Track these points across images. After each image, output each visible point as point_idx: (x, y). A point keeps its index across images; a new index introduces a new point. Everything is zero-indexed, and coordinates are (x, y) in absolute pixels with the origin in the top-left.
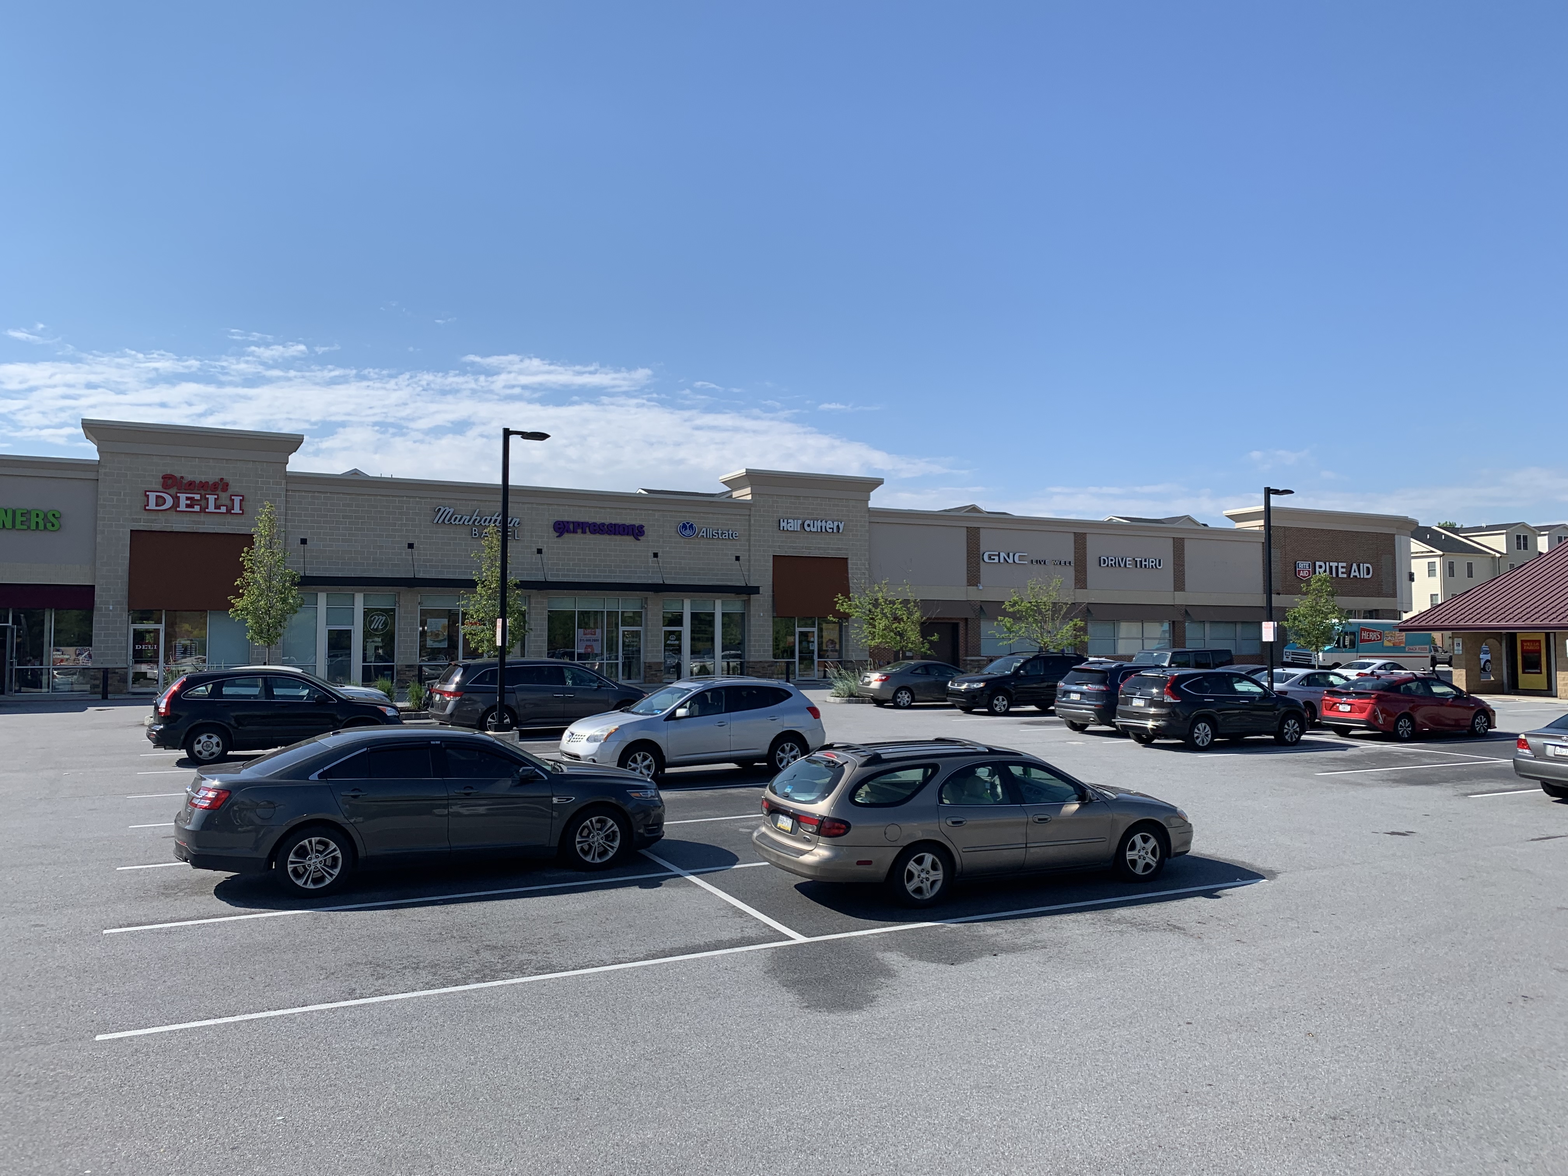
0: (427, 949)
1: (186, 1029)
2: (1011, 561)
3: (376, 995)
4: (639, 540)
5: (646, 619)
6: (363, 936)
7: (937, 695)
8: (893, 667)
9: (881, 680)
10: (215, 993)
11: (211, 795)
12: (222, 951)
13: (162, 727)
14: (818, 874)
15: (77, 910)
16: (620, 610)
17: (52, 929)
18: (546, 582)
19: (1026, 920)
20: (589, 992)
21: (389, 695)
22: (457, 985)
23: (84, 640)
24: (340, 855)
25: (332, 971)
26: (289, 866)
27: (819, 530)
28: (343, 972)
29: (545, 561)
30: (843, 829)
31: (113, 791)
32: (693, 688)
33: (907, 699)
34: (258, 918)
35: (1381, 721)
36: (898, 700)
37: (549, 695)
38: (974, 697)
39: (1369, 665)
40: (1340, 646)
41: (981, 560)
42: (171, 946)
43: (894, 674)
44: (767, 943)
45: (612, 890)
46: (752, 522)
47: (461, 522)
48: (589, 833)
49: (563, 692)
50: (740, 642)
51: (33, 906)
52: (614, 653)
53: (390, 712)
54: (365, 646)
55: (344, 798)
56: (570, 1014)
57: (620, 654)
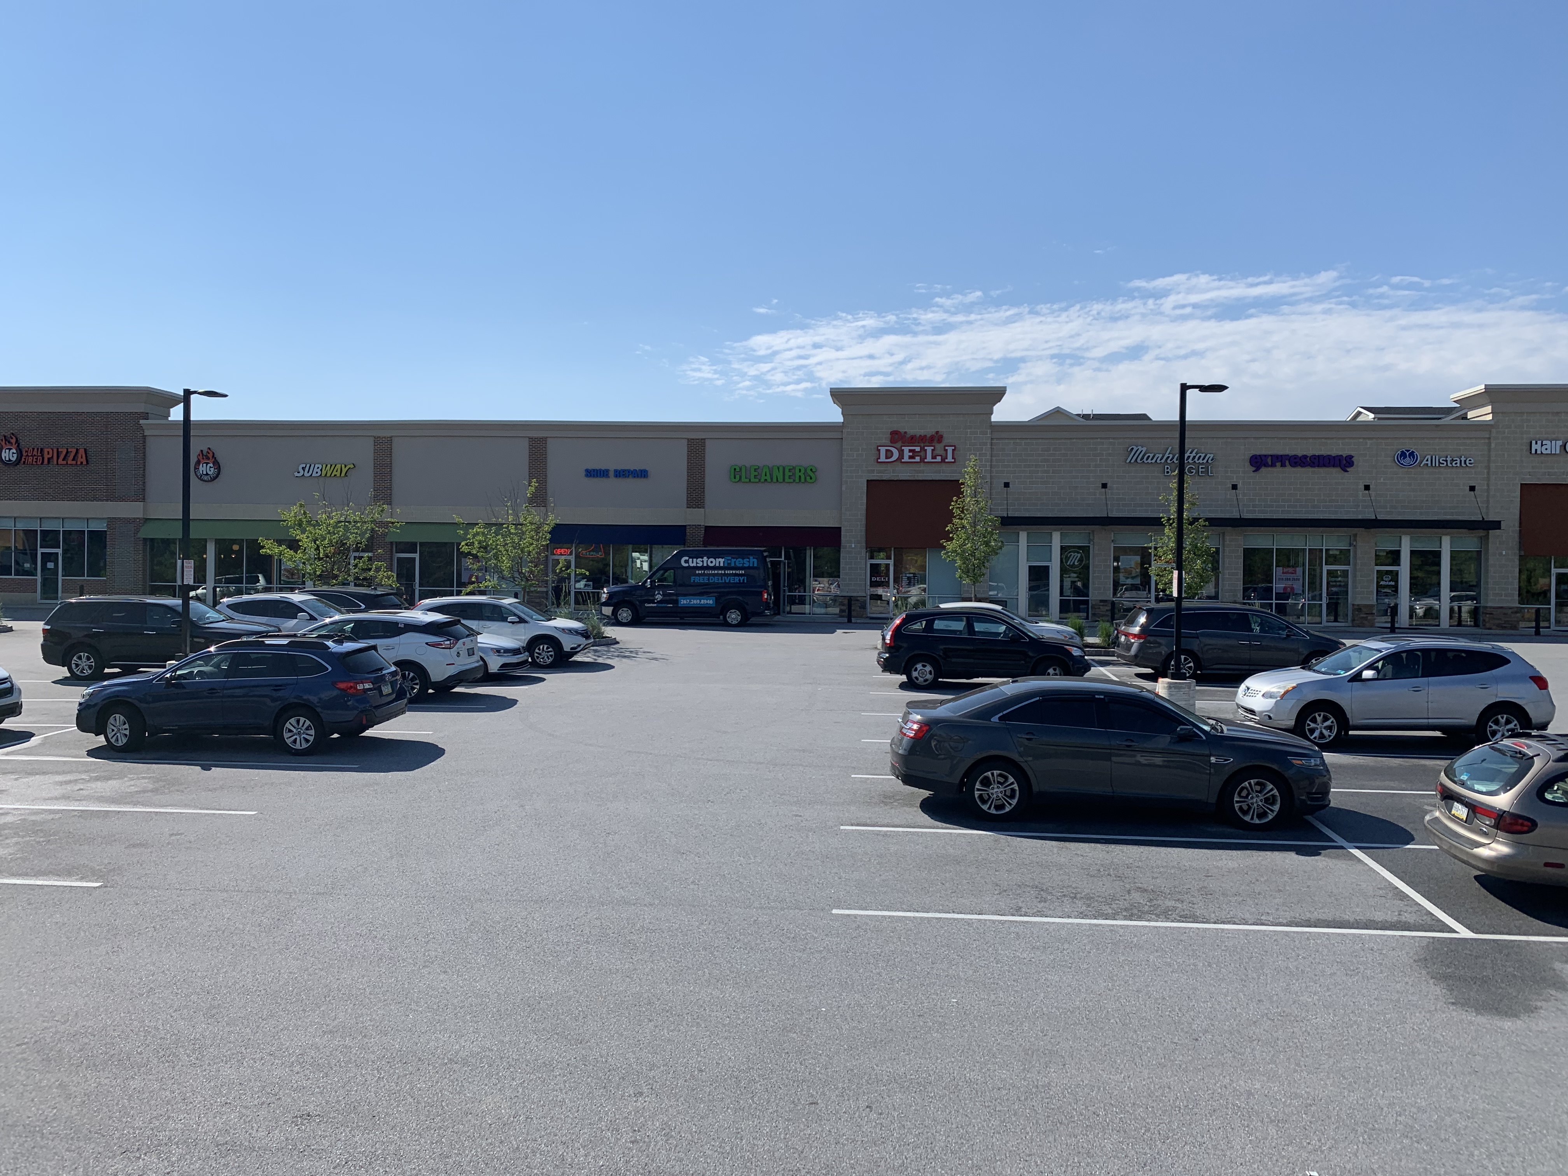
0: (1085, 882)
1: (893, 917)
3: (1038, 916)
4: (1347, 471)
5: (1355, 557)
6: (1033, 862)
10: (916, 891)
11: (915, 727)
12: (922, 857)
13: (887, 655)
14: (1495, 870)
15: (824, 807)
16: (1324, 548)
17: (807, 820)
18: (1241, 519)
20: (1225, 946)
21: (1081, 633)
22: (1107, 919)
23: (834, 574)
24: (1017, 788)
25: (1005, 889)
26: (976, 792)
28: (1014, 891)
29: (1241, 497)
30: (1527, 826)
31: (852, 707)
32: (1383, 648)
34: (951, 833)
37: (1234, 642)
42: (886, 847)
44: (1426, 931)
45: (1268, 852)
46: (1493, 445)
47: (1153, 461)
48: (1248, 794)
49: (1248, 638)
50: (1475, 583)
51: (795, 799)
52: (1317, 593)
53: (1076, 652)
54: (1062, 581)
55: (1020, 740)
56: (1203, 964)
57: (1324, 594)
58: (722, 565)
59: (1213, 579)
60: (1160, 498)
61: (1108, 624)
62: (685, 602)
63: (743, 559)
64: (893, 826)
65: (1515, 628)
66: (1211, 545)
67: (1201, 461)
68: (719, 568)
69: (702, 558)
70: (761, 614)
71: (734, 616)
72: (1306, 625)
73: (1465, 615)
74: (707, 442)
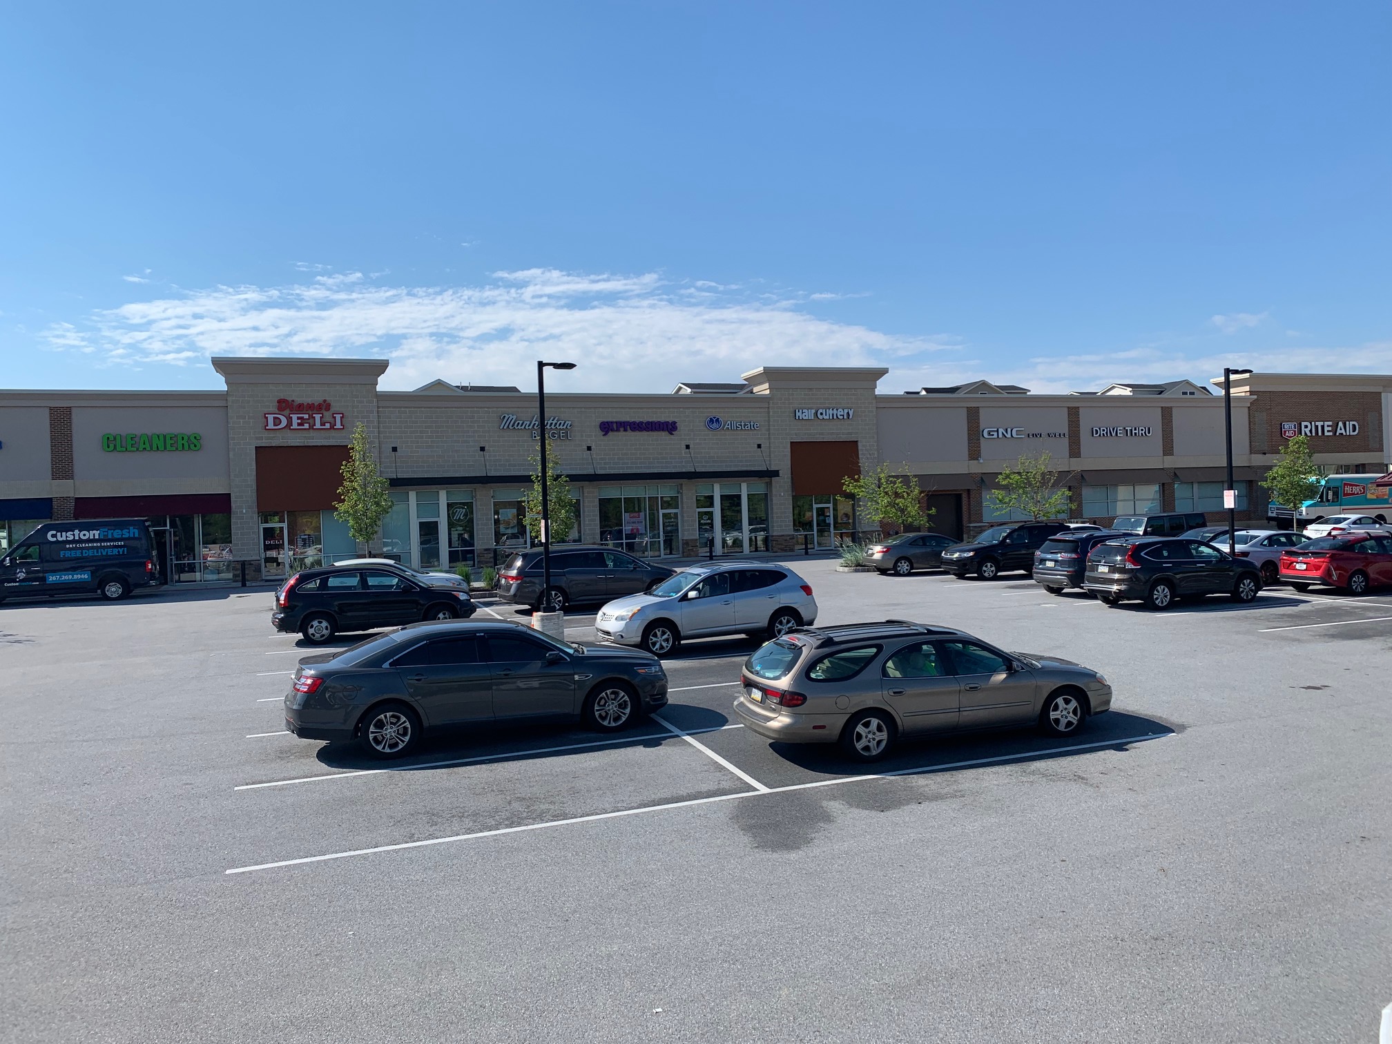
0: (472, 800)
1: (290, 865)
2: (1009, 435)
3: (429, 839)
4: (673, 434)
5: (682, 503)
6: (424, 791)
7: (933, 563)
8: (894, 540)
9: (883, 552)
10: (313, 837)
11: (309, 681)
12: (319, 804)
13: (282, 615)
14: (781, 737)
15: (217, 771)
16: (659, 496)
17: (198, 787)
18: (596, 475)
19: (954, 772)
20: (590, 835)
21: (467, 579)
22: (491, 830)
23: (226, 539)
24: (409, 726)
25: (399, 819)
26: (370, 735)
27: (831, 418)
28: (407, 820)
29: (594, 456)
30: (800, 700)
31: (248, 669)
32: (703, 573)
33: (907, 568)
34: (347, 777)
35: (1335, 578)
36: (899, 569)
37: (593, 577)
38: (965, 565)
39: (1345, 519)
40: (1323, 500)
41: (981, 437)
42: (283, 800)
43: (894, 546)
44: (737, 793)
45: (622, 749)
46: (771, 414)
47: (523, 427)
48: (606, 702)
49: (605, 573)
50: (765, 518)
51: (185, 768)
52: (656, 532)
53: (463, 597)
54: (450, 534)
55: (410, 681)
56: (572, 854)
57: (661, 533)
58: (97, 537)
59: (576, 526)
60: (529, 459)
61: (492, 570)
62: (54, 578)
63: (122, 530)
64: (290, 780)
65: (792, 550)
66: (572, 497)
67: (561, 427)
68: (94, 541)
69: (73, 531)
70: (146, 585)
71: (114, 589)
72: (650, 558)
73: (760, 543)
74: (74, 410)
